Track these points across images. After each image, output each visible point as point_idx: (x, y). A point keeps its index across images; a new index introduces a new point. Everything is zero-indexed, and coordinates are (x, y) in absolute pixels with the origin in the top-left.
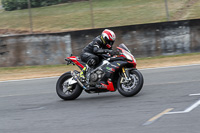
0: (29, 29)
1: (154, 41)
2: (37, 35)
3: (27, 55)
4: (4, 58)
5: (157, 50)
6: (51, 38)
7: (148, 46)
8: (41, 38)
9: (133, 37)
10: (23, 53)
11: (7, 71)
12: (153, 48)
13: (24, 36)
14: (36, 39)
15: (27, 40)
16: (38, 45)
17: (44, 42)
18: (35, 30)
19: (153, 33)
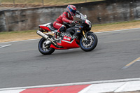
0: (41, 4)
1: (129, 10)
2: (47, 8)
3: (40, 22)
4: (24, 24)
5: (131, 16)
6: (57, 10)
7: (124, 14)
8: (50, 10)
9: (114, 8)
10: (38, 20)
11: (26, 33)
12: (128, 15)
13: (38, 9)
14: (46, 11)
15: (40, 11)
16: (47, 14)
17: (52, 12)
18: (46, 4)
19: (128, 5)
